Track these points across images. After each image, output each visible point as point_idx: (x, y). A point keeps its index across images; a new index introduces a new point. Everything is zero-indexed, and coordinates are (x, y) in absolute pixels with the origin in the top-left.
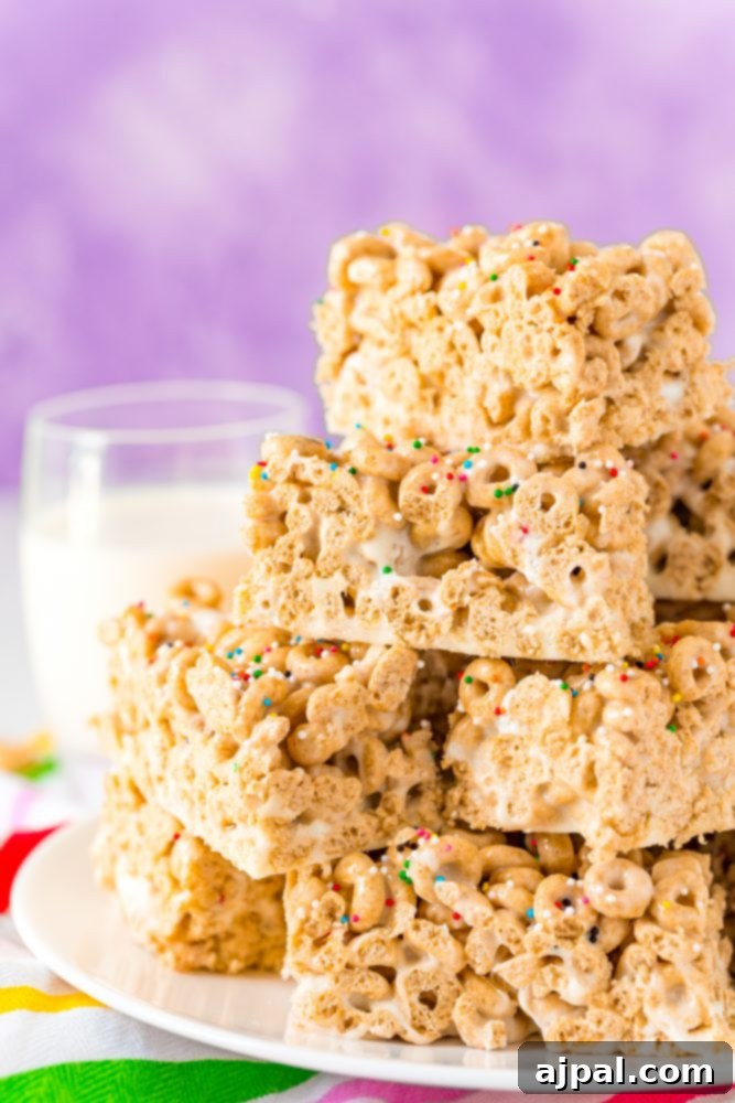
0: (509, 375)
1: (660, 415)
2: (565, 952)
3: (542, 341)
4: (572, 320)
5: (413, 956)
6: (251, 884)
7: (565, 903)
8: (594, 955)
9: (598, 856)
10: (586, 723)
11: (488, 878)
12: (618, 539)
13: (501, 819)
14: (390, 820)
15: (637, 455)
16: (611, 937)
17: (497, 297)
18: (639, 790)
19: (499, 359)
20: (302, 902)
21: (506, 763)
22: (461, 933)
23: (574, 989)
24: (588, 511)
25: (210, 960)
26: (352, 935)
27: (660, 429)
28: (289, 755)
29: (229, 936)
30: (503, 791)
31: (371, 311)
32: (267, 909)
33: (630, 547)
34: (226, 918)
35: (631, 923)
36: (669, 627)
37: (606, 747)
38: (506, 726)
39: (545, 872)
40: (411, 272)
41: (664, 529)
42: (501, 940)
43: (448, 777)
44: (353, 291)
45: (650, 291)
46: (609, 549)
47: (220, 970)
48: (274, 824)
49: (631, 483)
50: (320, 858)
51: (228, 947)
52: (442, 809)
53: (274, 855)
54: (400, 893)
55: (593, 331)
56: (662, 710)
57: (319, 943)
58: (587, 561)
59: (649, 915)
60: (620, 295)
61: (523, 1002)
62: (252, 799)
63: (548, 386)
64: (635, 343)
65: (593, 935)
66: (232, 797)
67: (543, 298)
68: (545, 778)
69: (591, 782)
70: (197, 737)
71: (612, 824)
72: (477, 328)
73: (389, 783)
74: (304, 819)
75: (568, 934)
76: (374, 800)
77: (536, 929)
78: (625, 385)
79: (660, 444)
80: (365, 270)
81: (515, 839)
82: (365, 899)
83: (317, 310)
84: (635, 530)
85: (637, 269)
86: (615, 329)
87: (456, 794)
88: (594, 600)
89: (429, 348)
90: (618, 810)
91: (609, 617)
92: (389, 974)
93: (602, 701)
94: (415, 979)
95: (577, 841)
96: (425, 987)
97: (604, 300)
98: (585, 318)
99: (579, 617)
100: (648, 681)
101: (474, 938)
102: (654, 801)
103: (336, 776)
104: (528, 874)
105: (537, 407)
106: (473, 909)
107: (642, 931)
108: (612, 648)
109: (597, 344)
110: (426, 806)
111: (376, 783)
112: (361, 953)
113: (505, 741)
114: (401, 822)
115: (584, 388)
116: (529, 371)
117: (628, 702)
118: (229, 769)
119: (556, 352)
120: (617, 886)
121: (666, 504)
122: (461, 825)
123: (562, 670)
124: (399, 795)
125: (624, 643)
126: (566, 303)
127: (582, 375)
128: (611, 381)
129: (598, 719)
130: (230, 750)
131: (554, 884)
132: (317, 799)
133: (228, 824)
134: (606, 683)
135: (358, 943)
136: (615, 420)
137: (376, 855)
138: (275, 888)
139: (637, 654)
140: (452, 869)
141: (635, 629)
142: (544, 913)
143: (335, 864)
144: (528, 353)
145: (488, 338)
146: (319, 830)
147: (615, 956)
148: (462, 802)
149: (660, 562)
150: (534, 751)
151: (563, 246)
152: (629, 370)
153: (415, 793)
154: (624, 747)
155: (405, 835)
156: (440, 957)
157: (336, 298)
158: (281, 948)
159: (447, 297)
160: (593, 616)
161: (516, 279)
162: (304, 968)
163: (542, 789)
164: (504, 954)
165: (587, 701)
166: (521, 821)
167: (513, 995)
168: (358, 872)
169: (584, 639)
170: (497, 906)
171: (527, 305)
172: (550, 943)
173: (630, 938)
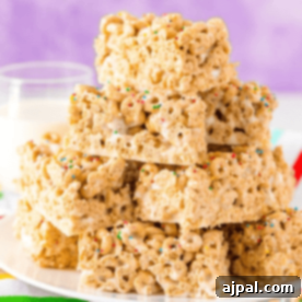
0: (160, 66)
1: (211, 81)
2: (173, 263)
3: (171, 55)
4: (181, 48)
5: (121, 263)
6: (67, 239)
7: (172, 246)
8: (182, 264)
9: (184, 231)
10: (181, 186)
11: (147, 238)
12: (195, 124)
13: (152, 217)
14: (115, 218)
15: (203, 95)
16: (188, 258)
17: (156, 39)
18: (198, 209)
19: (157, 61)
20: (84, 245)
21: (154, 199)
22: (137, 256)
23: (174, 275)
24: (185, 114)
25: (52, 264)
26: (100, 256)
27: (210, 86)
28: (81, 195)
29: (59, 256)
30: (153, 208)
31: (114, 42)
32: (72, 247)
33: (199, 126)
34: (58, 249)
35: (194, 254)
36: (212, 154)
37: (188, 194)
38: (155, 187)
39: (167, 236)
40: (128, 29)
41: (212, 120)
42: (151, 258)
43: (135, 203)
44: (108, 35)
45: (209, 39)
46: (191, 127)
47: (56, 267)
48: (75, 218)
49: (200, 104)
50: (90, 230)
51: (59, 260)
52: (133, 214)
53: (75, 228)
54: (117, 242)
55: (189, 52)
56: (207, 182)
57: (89, 258)
58: (184, 131)
59: (201, 251)
60: (198, 40)
61: (158, 279)
62: (68, 210)
63: (173, 71)
64: (203, 56)
65: (182, 257)
66: (61, 209)
67: (172, 41)
68: (167, 204)
69: (182, 206)
70: (49, 188)
71: (189, 220)
72: (149, 50)
73: (115, 205)
74: (85, 216)
75: (173, 257)
76: (110, 211)
77: (163, 256)
78: (199, 71)
79: (212, 91)
80: (112, 28)
81: (158, 225)
82: (105, 244)
83: (96, 41)
84: (202, 120)
85: (205, 31)
86: (196, 51)
87: (137, 209)
88: (186, 144)
89: (133, 56)
90: (191, 216)
91: (191, 150)
92: (112, 269)
93: (187, 179)
94: (121, 271)
95: (177, 226)
96: (125, 274)
97: (193, 42)
98: (186, 48)
99: (180, 150)
100: (203, 172)
101: (142, 258)
102: (204, 213)
103: (97, 203)
104: (161, 237)
105: (169, 78)
106: (141, 248)
107: (199, 256)
108: (191, 161)
109: (190, 57)
110: (127, 213)
111: (110, 205)
112: (104, 262)
113: (154, 192)
114: (119, 218)
115: (185, 71)
116: (167, 65)
117: (196, 179)
118: (60, 199)
119: (175, 59)
120: (190, 241)
121: (213, 111)
122: (139, 220)
123: (175, 168)
124: (118, 210)
125: (195, 159)
126: (180, 42)
127: (184, 67)
128: (194, 69)
129: (185, 185)
130: (60, 192)
131: (170, 240)
132: (90, 210)
133: (59, 218)
134: (189, 173)
135: (102, 259)
136: (195, 83)
137: (110, 229)
138: (75, 239)
139: (200, 162)
140: (135, 234)
141: (200, 155)
142: (166, 250)
143: (96, 232)
144: (166, 59)
145: (153, 53)
146: (90, 220)
147: (189, 265)
148: (140, 212)
149: (211, 131)
150: (164, 195)
151: (180, 22)
152: (201, 66)
153: (124, 208)
154: (194, 195)
155: (119, 222)
156: (130, 264)
157: (102, 37)
158: (76, 260)
159: (140, 38)
160: (185, 150)
161: (163, 33)
162: (84, 267)
163: (166, 208)
164: (152, 263)
165: (182, 179)
166: (159, 218)
167: (154, 277)
168: (104, 235)
169: (182, 158)
170: (150, 247)
171: (166, 43)
172: (167, 260)
173: (194, 259)
